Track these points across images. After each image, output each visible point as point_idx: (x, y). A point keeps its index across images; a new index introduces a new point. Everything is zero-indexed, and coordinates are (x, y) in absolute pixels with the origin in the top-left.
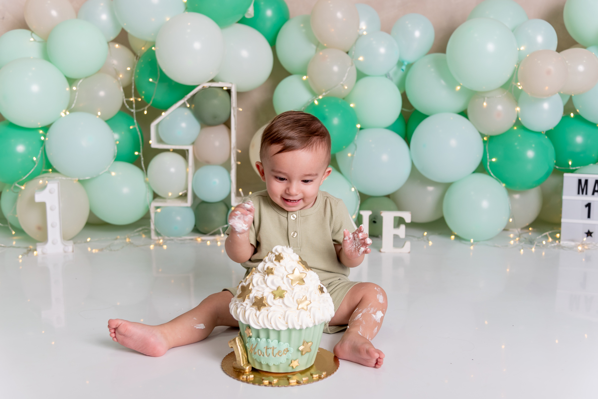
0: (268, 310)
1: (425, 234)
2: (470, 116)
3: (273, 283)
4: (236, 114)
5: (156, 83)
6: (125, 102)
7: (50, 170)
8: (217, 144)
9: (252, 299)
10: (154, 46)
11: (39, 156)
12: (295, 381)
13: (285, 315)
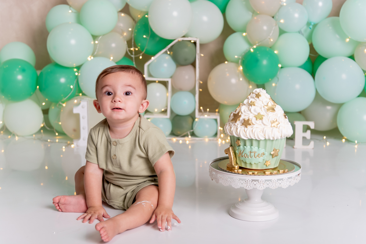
0: (252, 127)
1: (325, 137)
2: (356, 59)
3: (255, 110)
4: (199, 58)
5: (148, 38)
6: (128, 51)
7: (81, 94)
8: (187, 77)
9: (242, 121)
10: (147, 14)
11: (74, 85)
12: (269, 173)
13: (263, 130)
